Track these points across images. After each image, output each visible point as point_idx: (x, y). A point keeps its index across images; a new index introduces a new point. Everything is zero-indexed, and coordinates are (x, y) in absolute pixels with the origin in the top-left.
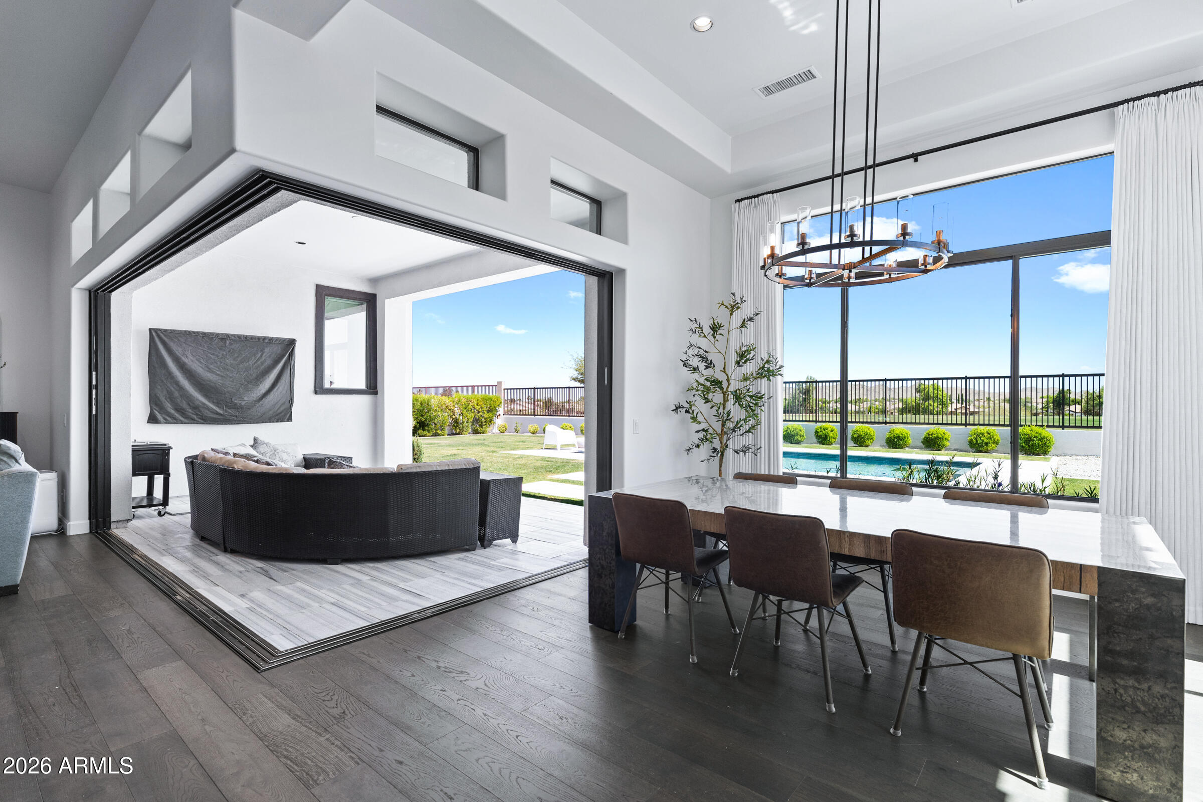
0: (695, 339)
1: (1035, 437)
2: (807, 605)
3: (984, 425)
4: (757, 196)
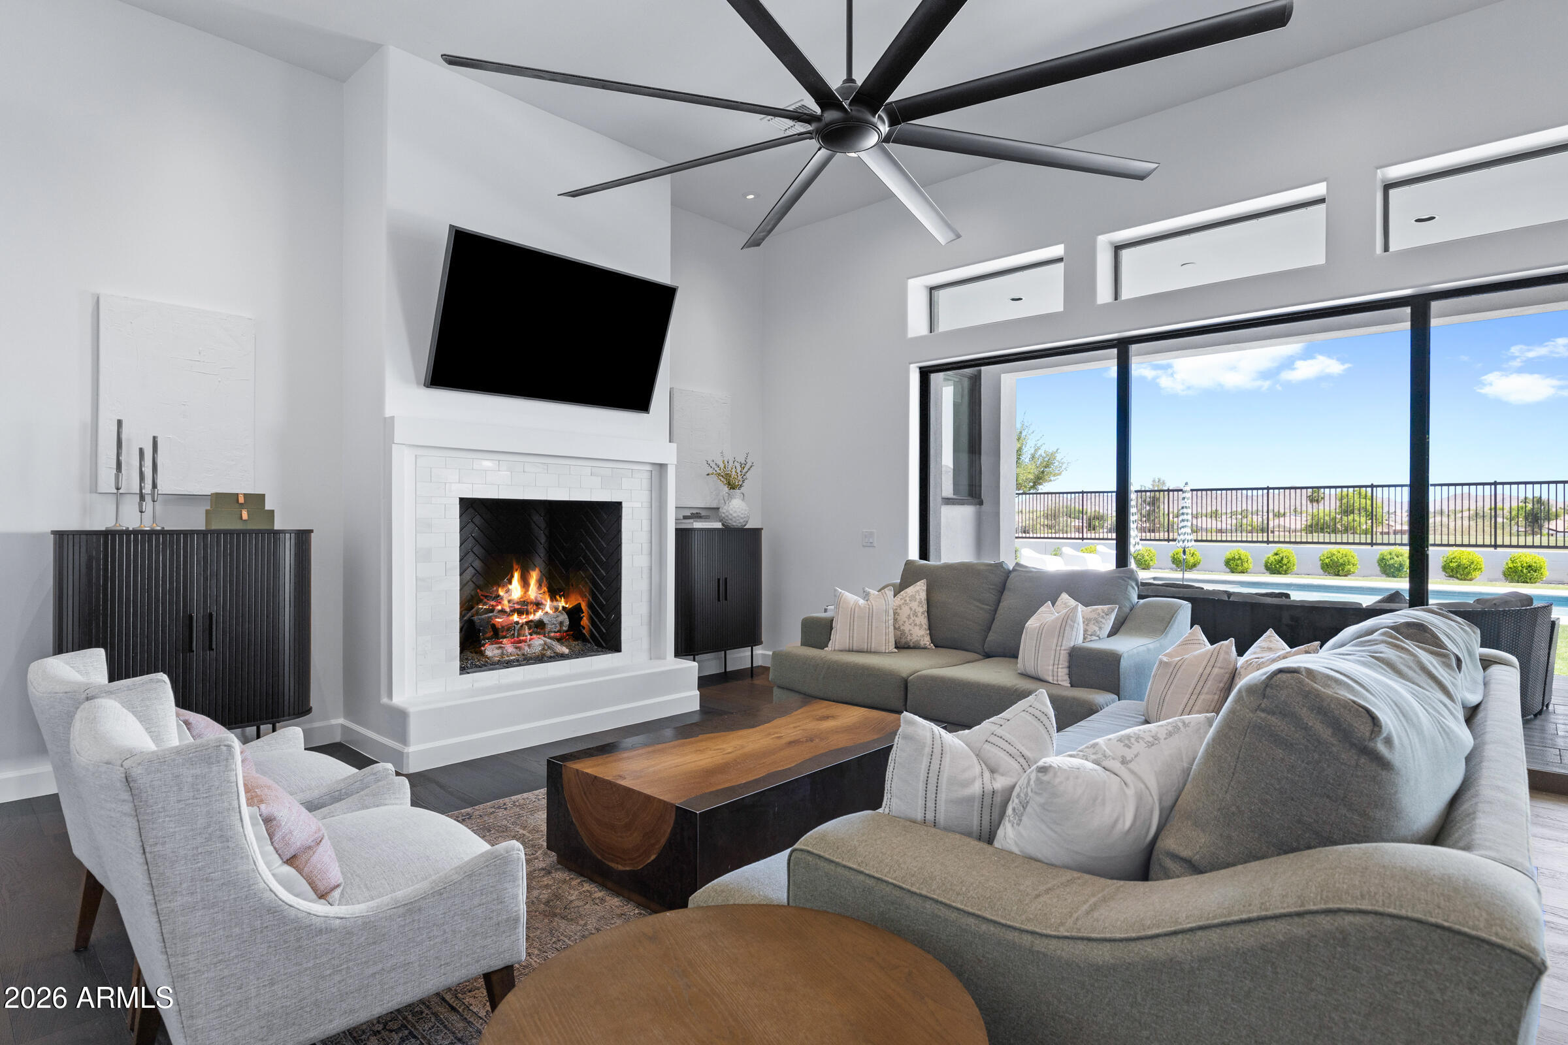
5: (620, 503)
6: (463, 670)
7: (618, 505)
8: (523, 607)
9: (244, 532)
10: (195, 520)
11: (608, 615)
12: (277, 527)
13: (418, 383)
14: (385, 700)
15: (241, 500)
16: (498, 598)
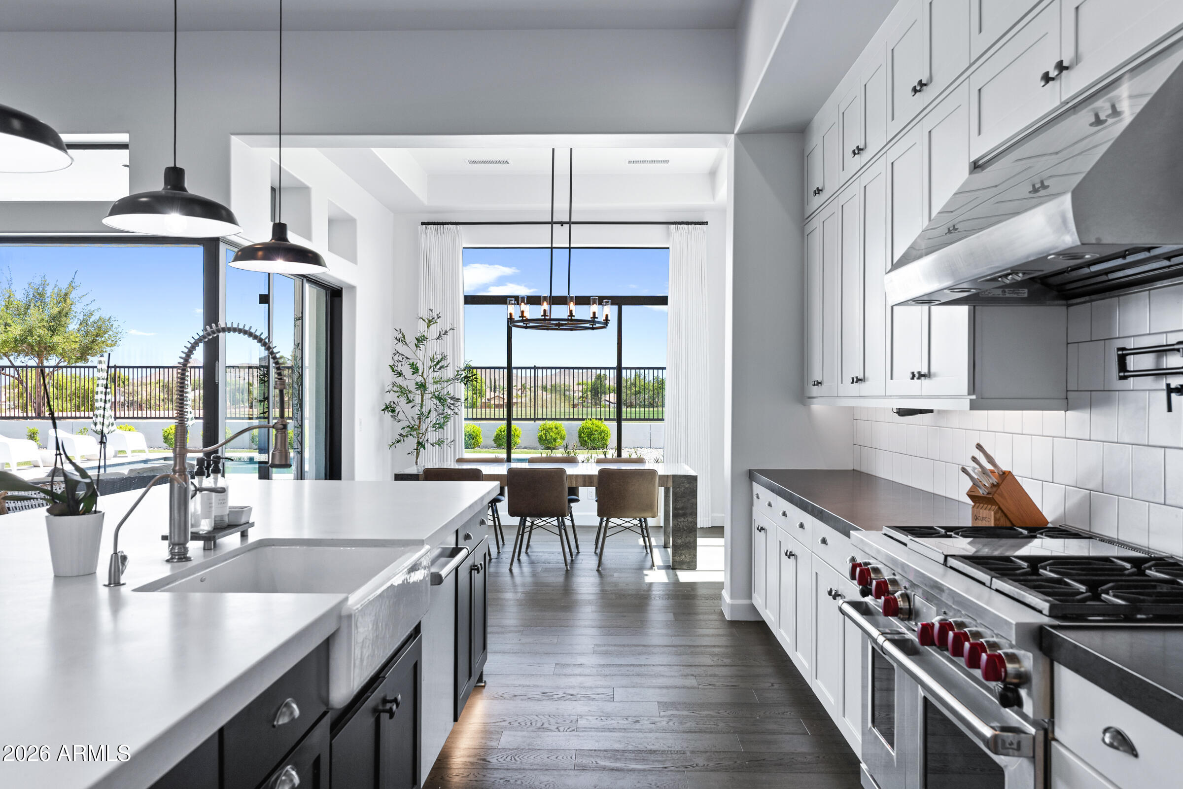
0: (401, 348)
1: (595, 431)
2: (556, 518)
3: (552, 419)
4: (443, 224)
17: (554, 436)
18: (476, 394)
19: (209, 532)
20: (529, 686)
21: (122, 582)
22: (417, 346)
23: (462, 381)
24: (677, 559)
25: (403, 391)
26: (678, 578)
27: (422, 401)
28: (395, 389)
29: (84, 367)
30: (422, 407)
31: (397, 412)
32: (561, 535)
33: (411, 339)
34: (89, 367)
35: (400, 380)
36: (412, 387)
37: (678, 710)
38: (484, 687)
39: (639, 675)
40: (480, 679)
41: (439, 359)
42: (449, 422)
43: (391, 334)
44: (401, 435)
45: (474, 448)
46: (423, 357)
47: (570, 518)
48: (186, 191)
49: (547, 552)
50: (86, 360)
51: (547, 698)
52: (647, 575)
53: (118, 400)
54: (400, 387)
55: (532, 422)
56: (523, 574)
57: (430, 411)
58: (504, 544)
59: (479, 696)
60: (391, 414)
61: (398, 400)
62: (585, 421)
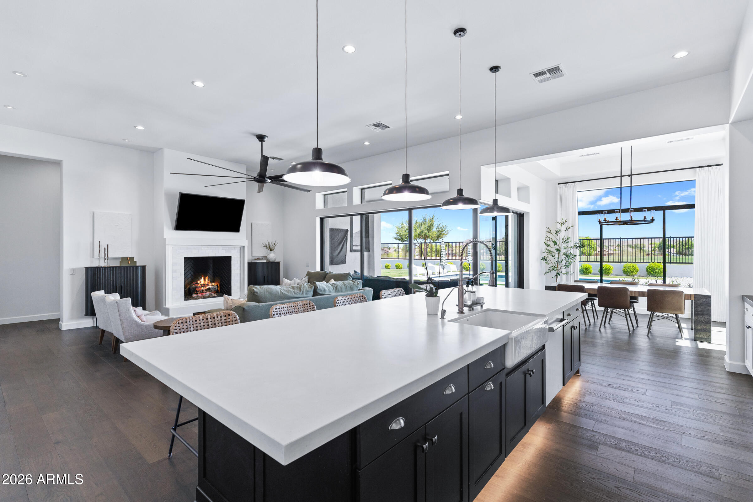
0: (549, 235)
1: (657, 268)
2: (624, 310)
3: (630, 262)
4: (568, 183)
5: (231, 257)
6: (185, 300)
7: (230, 257)
8: (204, 286)
9: (129, 267)
10: (117, 264)
11: (228, 286)
12: (137, 265)
13: (173, 229)
14: (164, 306)
15: (128, 259)
16: (197, 283)
17: (632, 270)
18: (592, 249)
19: (470, 305)
20: (602, 380)
21: (445, 318)
22: (556, 234)
23: (577, 248)
24: (698, 336)
25: (550, 252)
26: (698, 346)
27: (559, 256)
28: (547, 251)
29: (438, 243)
30: (558, 259)
31: (547, 261)
32: (626, 317)
33: (553, 232)
34: (439, 243)
35: (549, 248)
36: (554, 250)
37: (684, 407)
38: (580, 376)
39: (663, 387)
40: (578, 372)
41: (566, 239)
42: (571, 265)
43: (545, 230)
44: (549, 270)
45: (588, 274)
46: (559, 238)
47: (633, 310)
48: (464, 196)
49: (620, 324)
50: (438, 240)
51: (610, 386)
52: (677, 342)
53: (448, 253)
54: (549, 250)
55: (620, 263)
56: (607, 333)
57: (562, 260)
58: (598, 318)
59: (577, 379)
60: (545, 261)
61: (548, 256)
62: (651, 263)
